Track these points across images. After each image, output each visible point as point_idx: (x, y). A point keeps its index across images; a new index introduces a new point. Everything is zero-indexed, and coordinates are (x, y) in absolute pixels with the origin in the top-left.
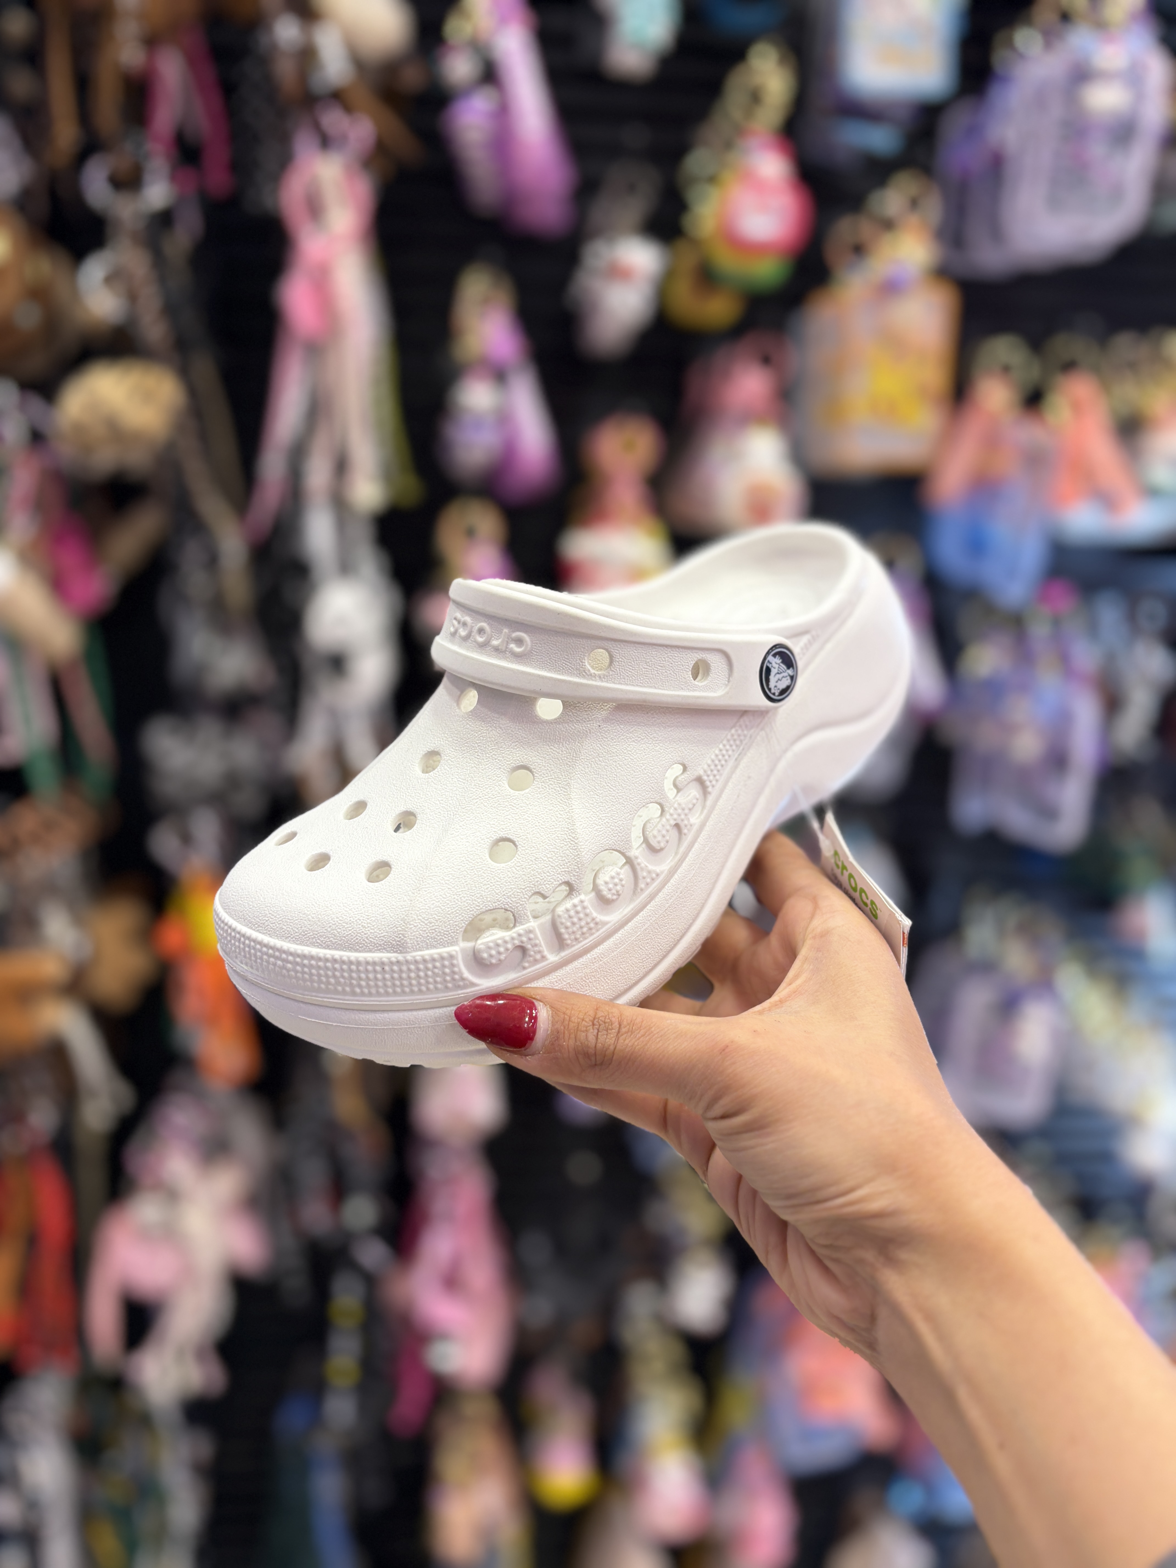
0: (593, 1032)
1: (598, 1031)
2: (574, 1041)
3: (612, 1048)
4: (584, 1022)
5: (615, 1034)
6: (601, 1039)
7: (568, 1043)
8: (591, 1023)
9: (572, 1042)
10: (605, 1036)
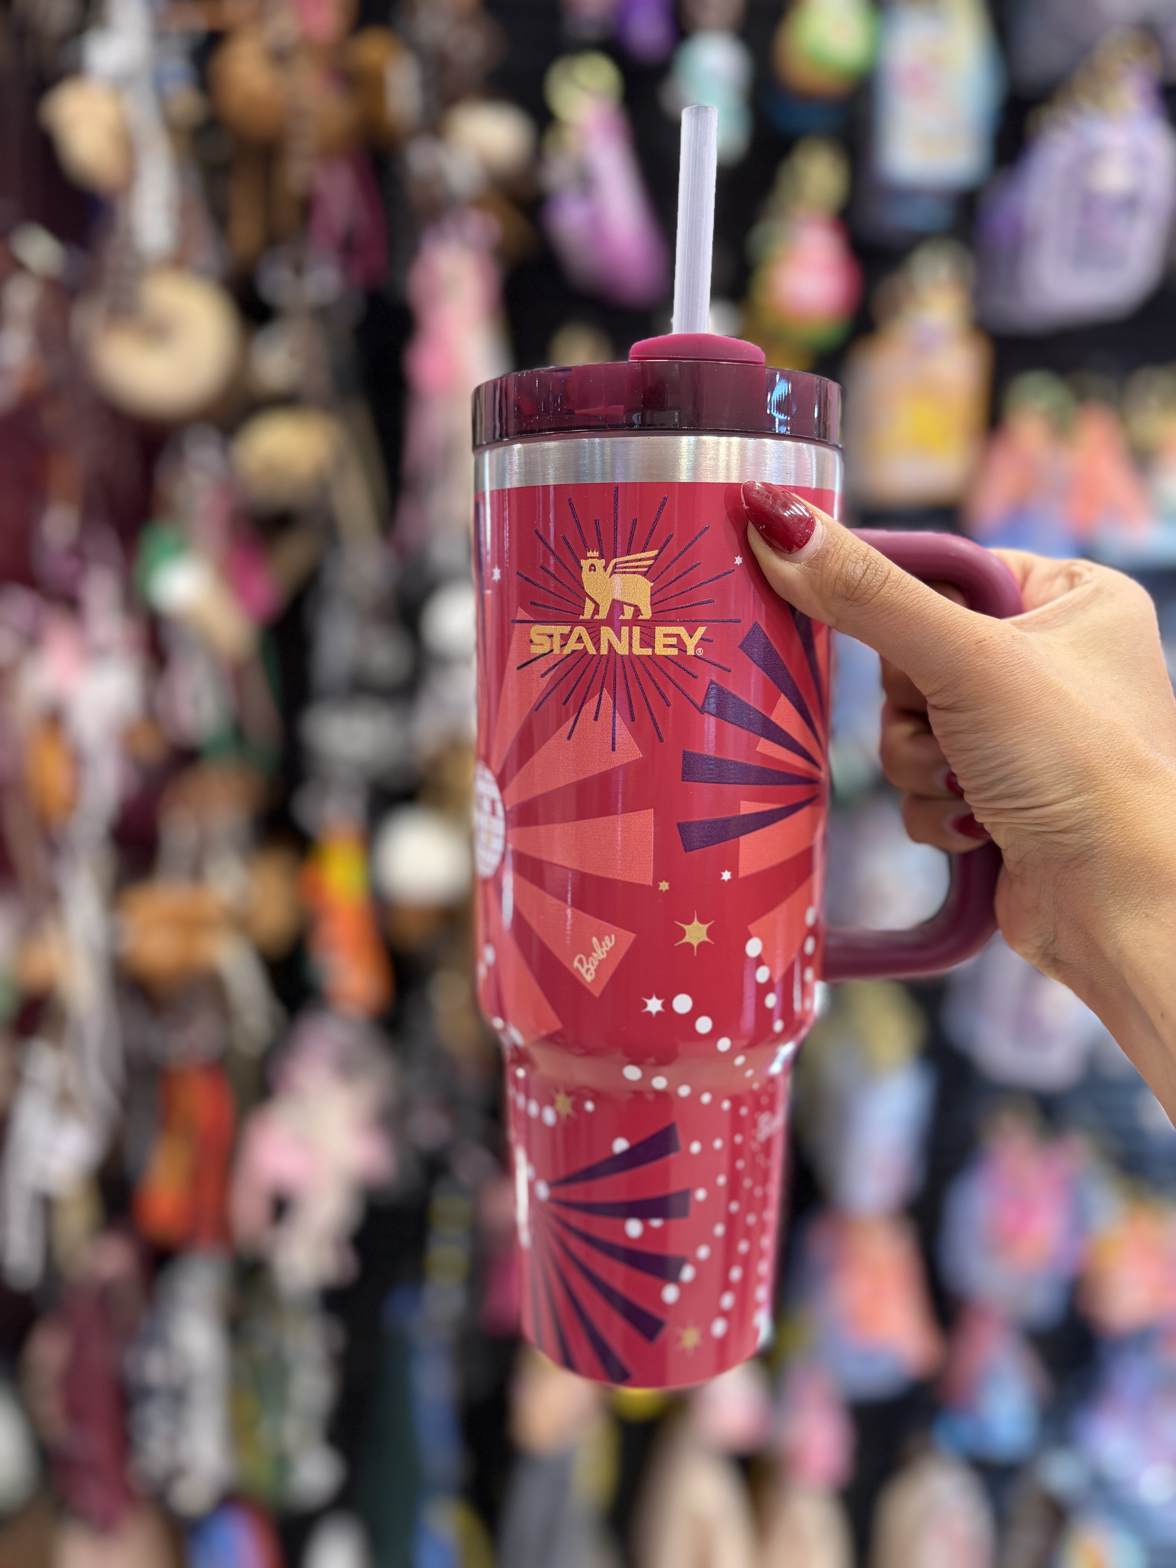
0: (862, 567)
1: (867, 570)
5: (883, 580)
6: (869, 577)
10: (873, 576)
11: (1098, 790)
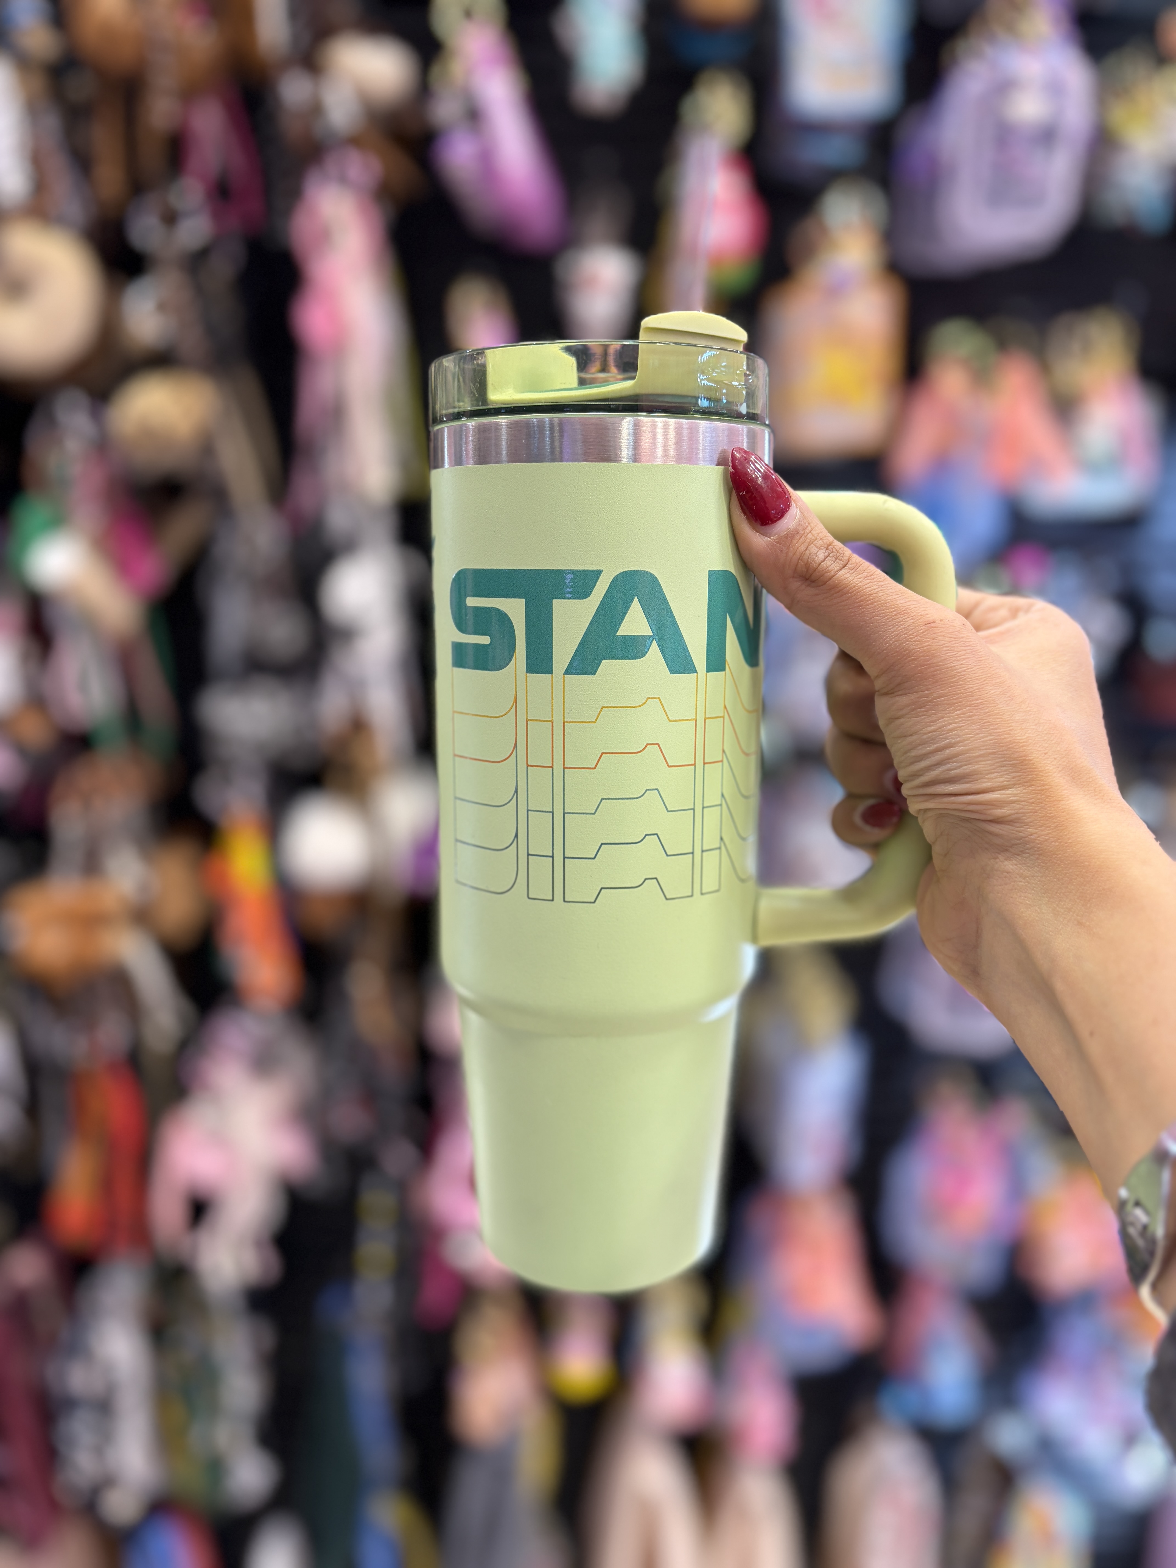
0: (824, 553)
1: (829, 556)
2: (805, 549)
3: (833, 573)
4: (821, 541)
5: (841, 566)
6: (828, 562)
7: (799, 546)
8: (826, 546)
9: (803, 548)
10: (832, 562)
11: (1033, 785)
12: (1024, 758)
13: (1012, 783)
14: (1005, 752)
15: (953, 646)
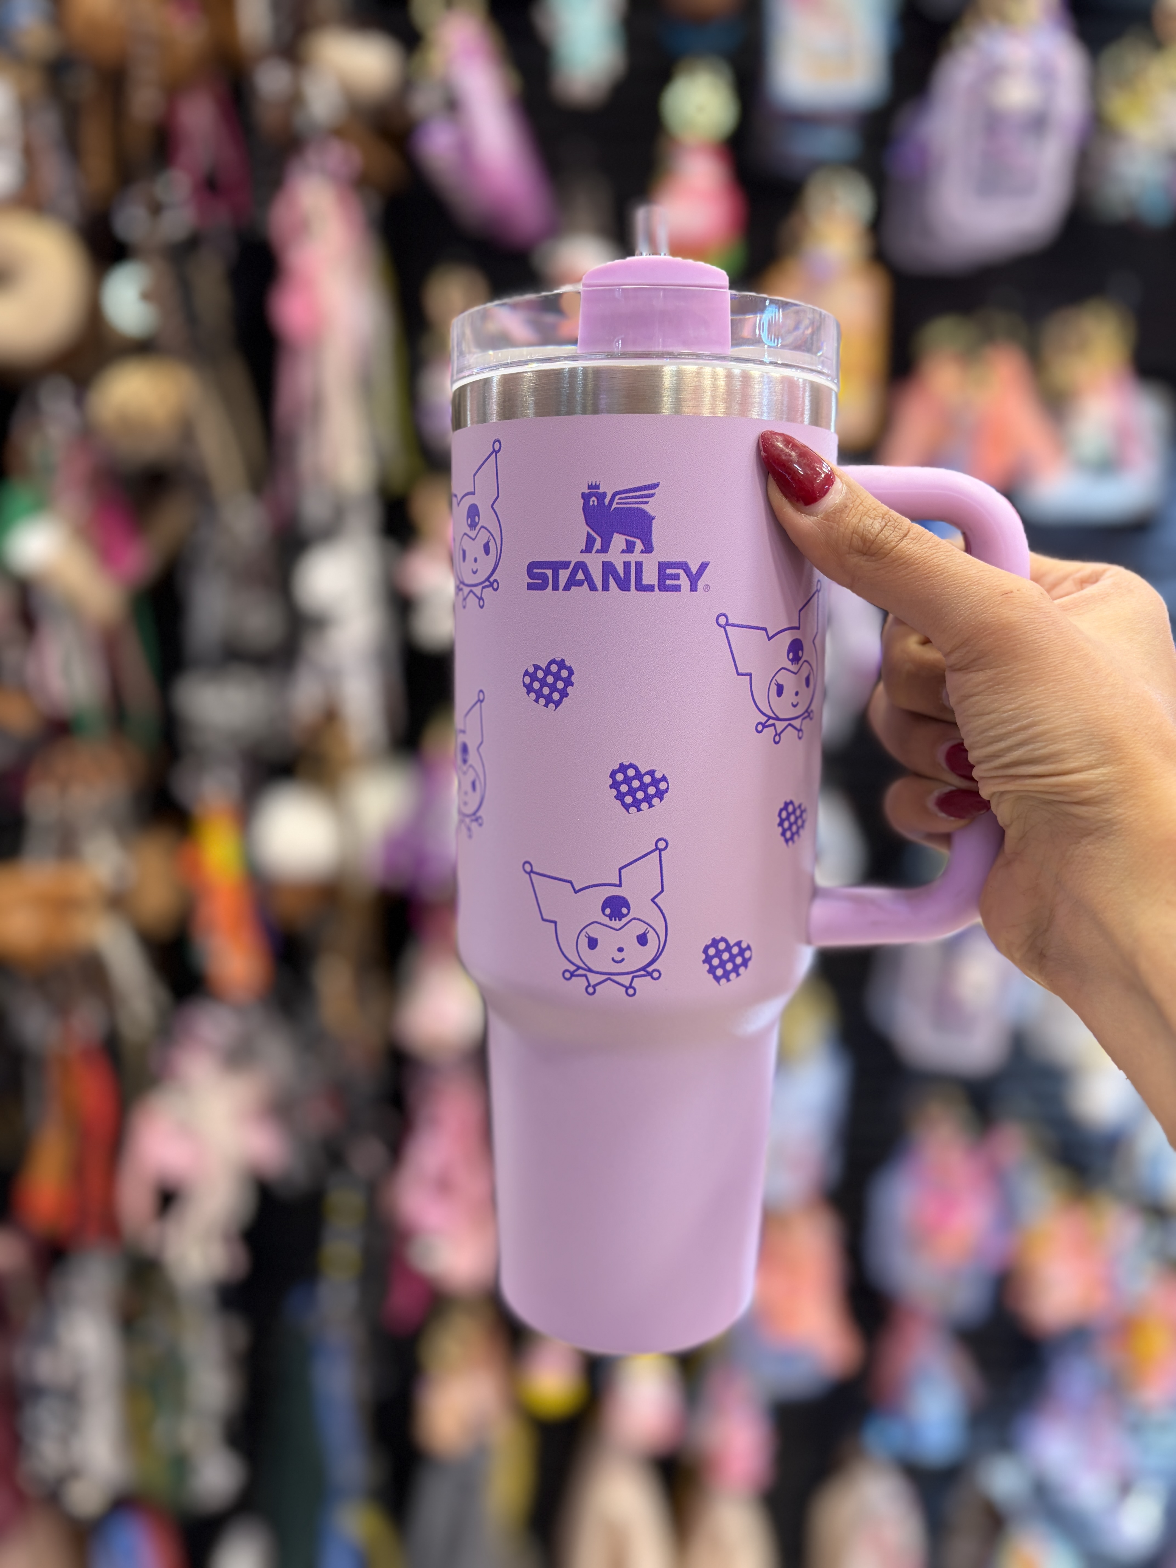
0: (880, 523)
9: (856, 520)
12: (1113, 735)
13: (1101, 761)
14: (1093, 729)
15: (1032, 617)
